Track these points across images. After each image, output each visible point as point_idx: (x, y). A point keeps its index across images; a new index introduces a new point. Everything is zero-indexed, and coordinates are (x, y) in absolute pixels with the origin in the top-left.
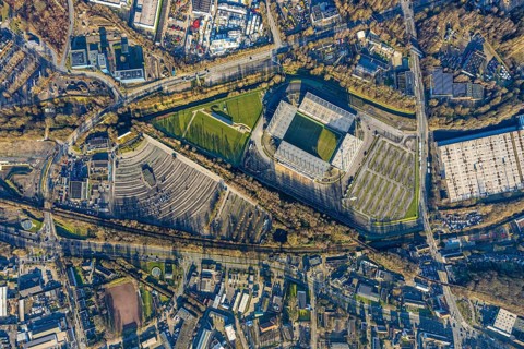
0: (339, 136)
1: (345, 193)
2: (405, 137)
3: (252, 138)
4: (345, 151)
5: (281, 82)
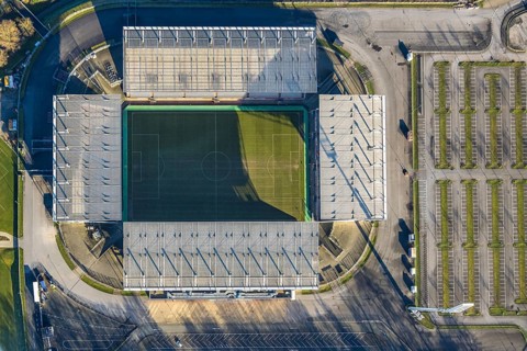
0: (299, 114)
1: (409, 283)
2: (496, 18)
3: (29, 261)
4: (344, 157)
5: (26, 42)
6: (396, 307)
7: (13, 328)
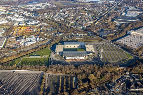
2: (104, 43)
3: (51, 57)
6: (99, 61)
7: (47, 62)
